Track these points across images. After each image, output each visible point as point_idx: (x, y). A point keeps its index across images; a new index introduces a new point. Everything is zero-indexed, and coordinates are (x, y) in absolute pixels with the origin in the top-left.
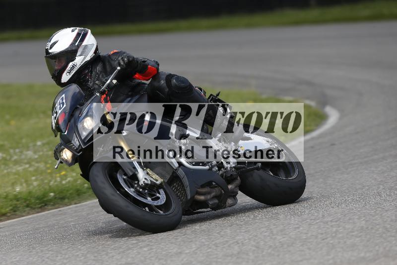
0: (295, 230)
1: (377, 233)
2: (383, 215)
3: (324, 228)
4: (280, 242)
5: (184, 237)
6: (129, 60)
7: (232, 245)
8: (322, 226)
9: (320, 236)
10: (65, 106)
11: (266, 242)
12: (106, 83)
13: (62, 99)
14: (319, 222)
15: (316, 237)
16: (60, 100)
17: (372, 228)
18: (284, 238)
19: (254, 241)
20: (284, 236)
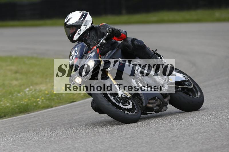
0: (109, 142)
1: (156, 145)
2: (160, 135)
3: (125, 141)
4: (100, 149)
5: (44, 144)
6: (112, 30)
7: (72, 150)
8: (125, 140)
9: (123, 146)
10: (77, 54)
11: (92, 149)
12: (100, 42)
13: (76, 50)
14: (123, 138)
15: (121, 147)
16: (74, 51)
17: (153, 142)
18: (102, 146)
19: (85, 148)
20: (103, 145)
